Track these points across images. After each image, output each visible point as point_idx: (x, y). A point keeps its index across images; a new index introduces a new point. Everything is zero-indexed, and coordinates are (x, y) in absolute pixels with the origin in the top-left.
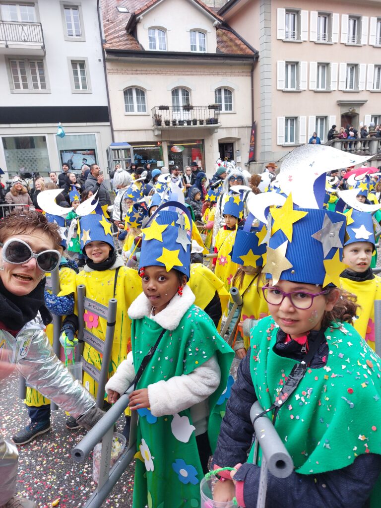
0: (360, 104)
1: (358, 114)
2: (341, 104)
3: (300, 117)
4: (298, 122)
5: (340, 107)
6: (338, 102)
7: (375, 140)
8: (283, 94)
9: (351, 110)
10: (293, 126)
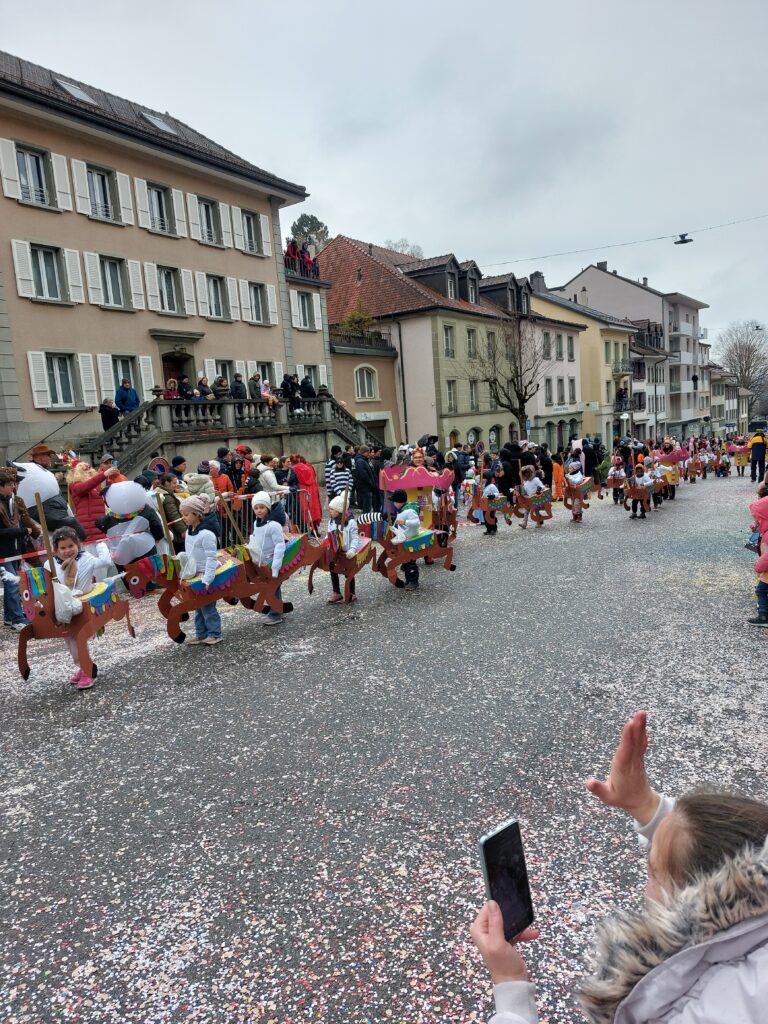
0: (194, 339)
1: (192, 357)
2: (157, 336)
3: (80, 355)
4: (76, 365)
5: (155, 342)
6: (151, 331)
7: (230, 404)
8: (33, 306)
9: (177, 348)
10: (66, 371)
